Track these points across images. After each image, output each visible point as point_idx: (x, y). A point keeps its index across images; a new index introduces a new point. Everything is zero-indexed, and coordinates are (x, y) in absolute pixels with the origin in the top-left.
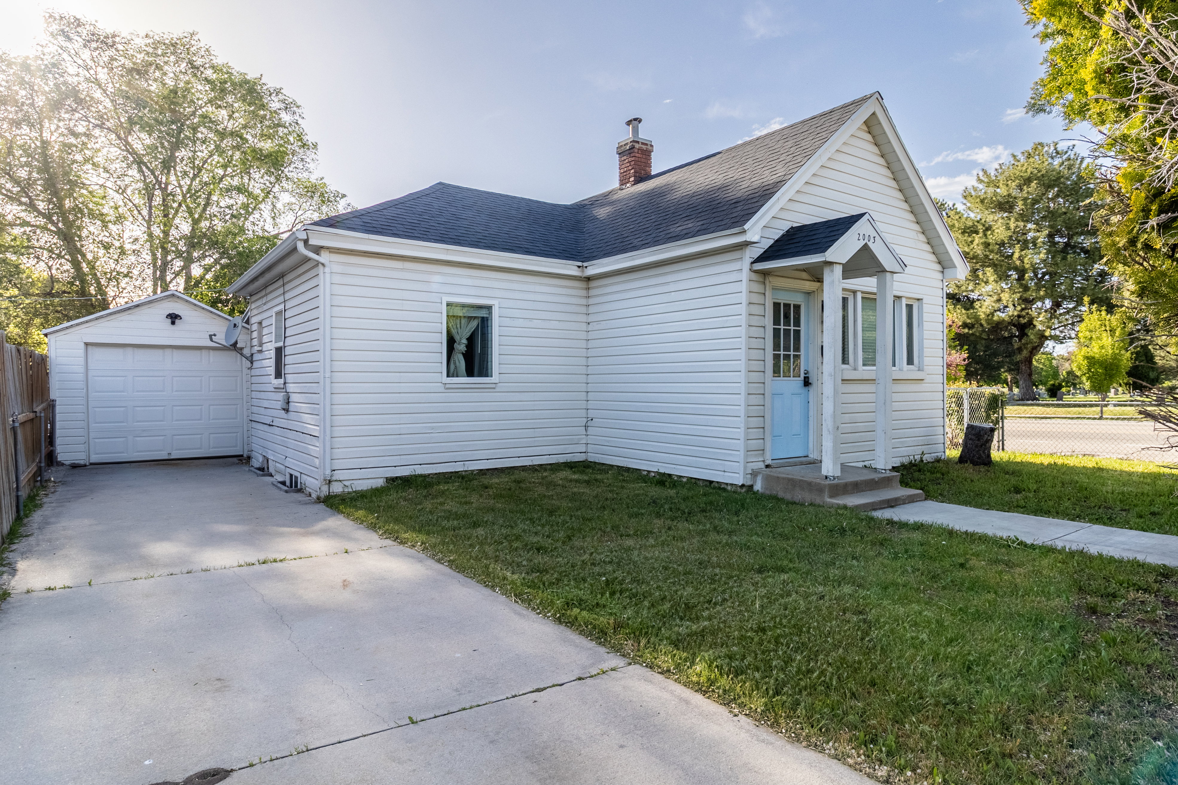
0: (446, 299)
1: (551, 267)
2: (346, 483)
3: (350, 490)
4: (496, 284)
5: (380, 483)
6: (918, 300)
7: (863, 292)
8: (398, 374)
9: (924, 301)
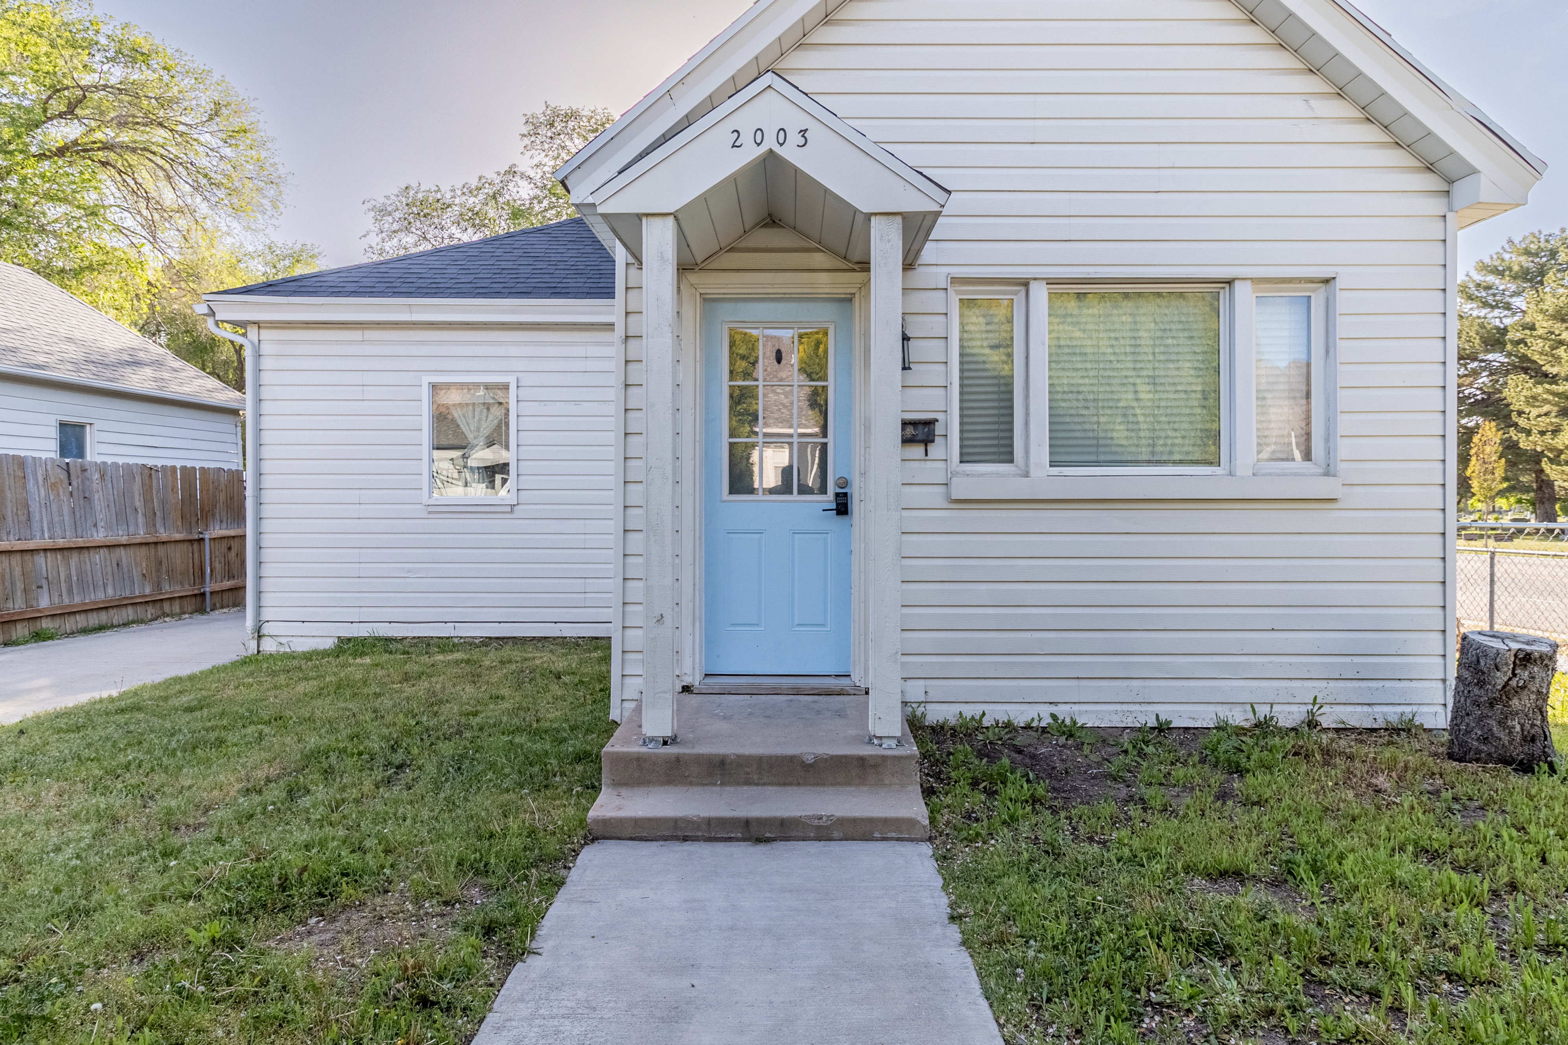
0: (427, 379)
1: (596, 313)
2: (283, 640)
3: (288, 650)
4: (513, 351)
5: (329, 643)
6: (1327, 281)
7: (1050, 282)
8: (357, 492)
9: (1339, 284)
